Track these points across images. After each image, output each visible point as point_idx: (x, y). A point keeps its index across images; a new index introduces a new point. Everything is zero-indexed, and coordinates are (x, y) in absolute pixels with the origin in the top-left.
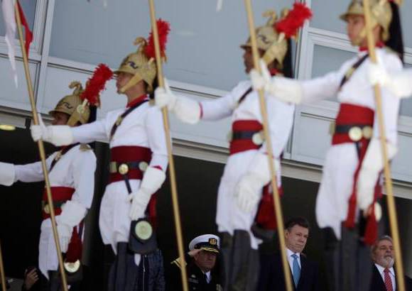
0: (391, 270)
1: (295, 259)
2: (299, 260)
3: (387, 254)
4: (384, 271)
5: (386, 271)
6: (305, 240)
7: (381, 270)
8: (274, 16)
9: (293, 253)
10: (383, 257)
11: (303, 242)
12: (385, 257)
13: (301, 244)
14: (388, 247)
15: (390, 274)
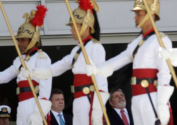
0: (125, 110)
1: (60, 117)
2: (63, 117)
3: (120, 100)
4: (121, 112)
5: (122, 112)
6: (63, 102)
7: (118, 111)
8: (28, 16)
9: (58, 114)
10: (118, 102)
11: (62, 103)
12: (119, 102)
13: (61, 105)
14: (119, 95)
15: (124, 113)
